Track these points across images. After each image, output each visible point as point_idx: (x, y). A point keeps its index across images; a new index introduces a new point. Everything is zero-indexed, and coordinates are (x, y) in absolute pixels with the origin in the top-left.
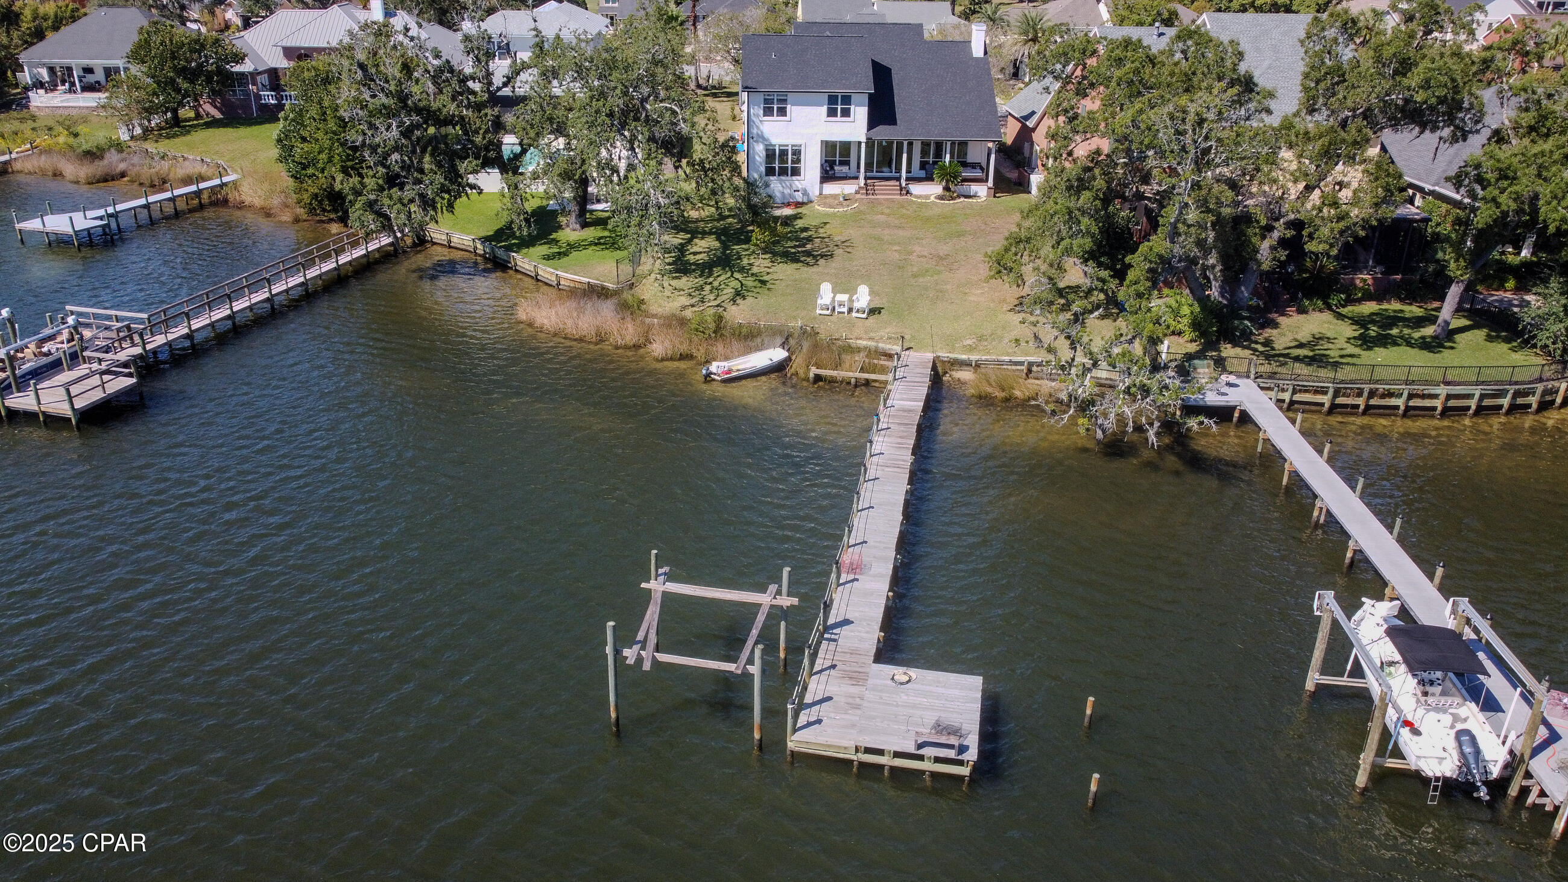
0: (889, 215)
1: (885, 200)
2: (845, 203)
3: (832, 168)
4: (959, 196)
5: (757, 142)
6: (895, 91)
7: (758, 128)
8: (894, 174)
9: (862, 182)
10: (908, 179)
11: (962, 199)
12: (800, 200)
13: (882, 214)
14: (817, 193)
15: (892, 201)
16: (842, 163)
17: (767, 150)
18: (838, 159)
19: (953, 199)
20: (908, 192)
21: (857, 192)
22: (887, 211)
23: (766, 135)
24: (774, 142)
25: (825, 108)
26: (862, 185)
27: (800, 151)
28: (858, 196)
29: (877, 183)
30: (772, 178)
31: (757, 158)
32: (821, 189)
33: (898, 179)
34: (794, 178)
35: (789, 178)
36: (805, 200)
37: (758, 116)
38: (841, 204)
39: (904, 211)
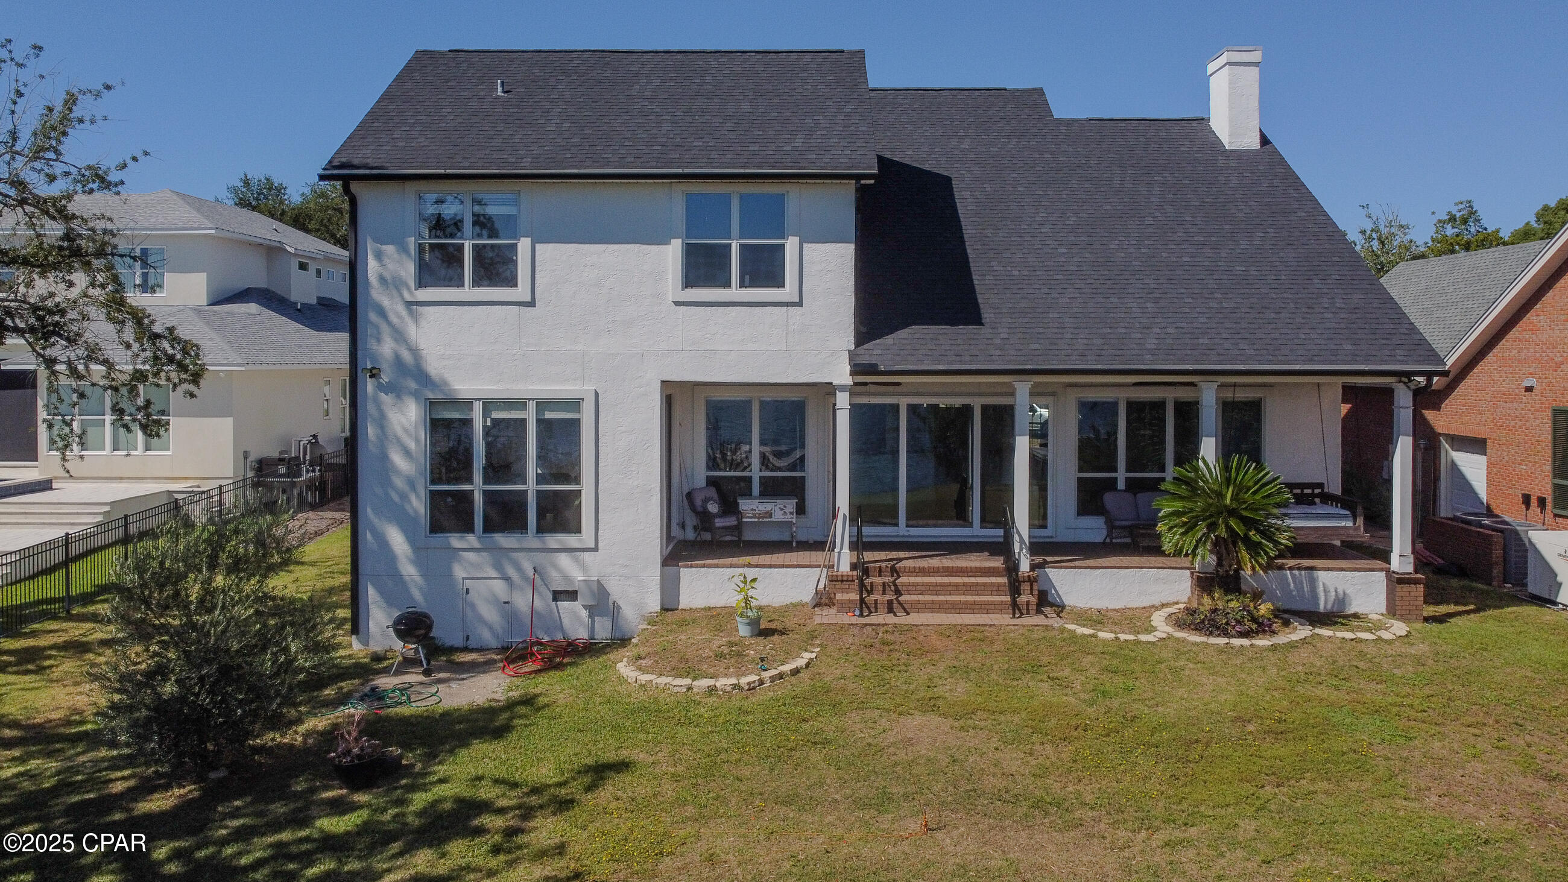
0: (964, 713)
1: (944, 632)
2: (759, 647)
3: (730, 507)
4: (1285, 615)
5: (390, 388)
6: (968, 231)
7: (399, 335)
8: (976, 531)
9: (844, 560)
10: (1037, 548)
11: (1302, 632)
12: (581, 634)
13: (931, 705)
14: (654, 604)
15: (979, 637)
16: (772, 489)
17: (436, 426)
18: (756, 472)
19: (1261, 627)
20: (1045, 600)
21: (823, 600)
22: (957, 690)
23: (435, 367)
24: (464, 386)
25: (672, 254)
26: (845, 568)
27: (574, 425)
28: (828, 616)
29: (909, 561)
30: (456, 541)
31: (398, 460)
32: (670, 590)
33: (1003, 548)
34: (554, 540)
35: (531, 540)
36: (603, 631)
37: (391, 283)
38: (734, 655)
39: (1044, 692)
